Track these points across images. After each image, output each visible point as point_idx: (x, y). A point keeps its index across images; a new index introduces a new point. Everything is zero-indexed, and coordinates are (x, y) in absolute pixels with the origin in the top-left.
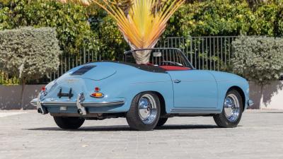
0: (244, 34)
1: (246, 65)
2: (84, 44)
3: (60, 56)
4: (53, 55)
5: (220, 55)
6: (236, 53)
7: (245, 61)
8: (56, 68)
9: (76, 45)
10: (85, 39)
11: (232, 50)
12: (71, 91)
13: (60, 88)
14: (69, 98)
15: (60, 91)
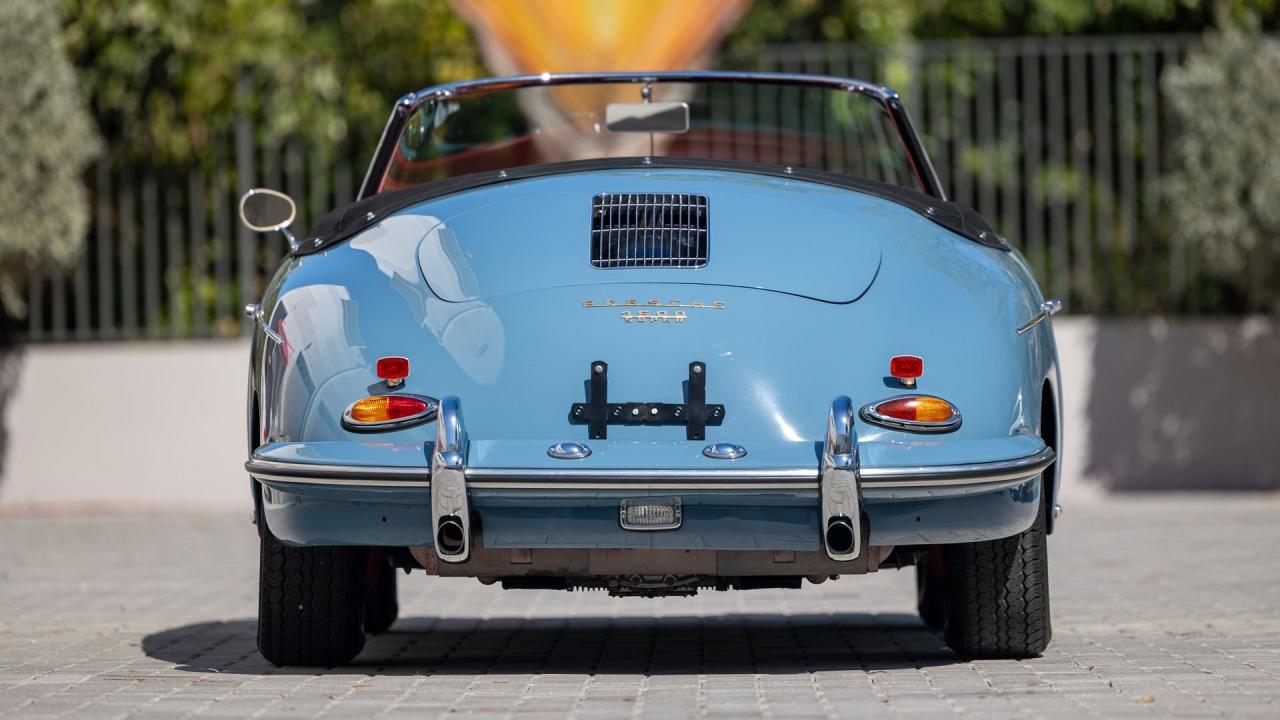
0: (1245, 29)
1: (1255, 221)
2: (244, 98)
3: (89, 176)
4: (43, 168)
5: (1092, 160)
6: (1191, 148)
7: (1245, 196)
8: (67, 248)
9: (194, 104)
10: (248, 69)
11: (1168, 125)
12: (695, 384)
13: (594, 364)
14: (690, 437)
15: (597, 383)
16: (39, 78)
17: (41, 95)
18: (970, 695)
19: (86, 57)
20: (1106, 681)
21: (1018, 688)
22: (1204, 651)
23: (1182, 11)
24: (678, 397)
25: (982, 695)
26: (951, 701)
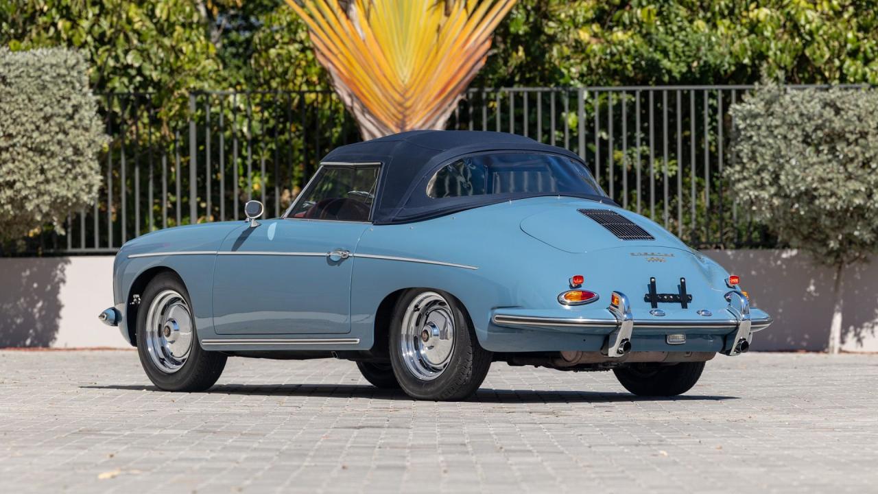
0: (776, 79)
1: (780, 193)
2: (192, 111)
3: (102, 157)
6: (744, 148)
8: (89, 198)
9: (163, 114)
12: (682, 287)
13: (651, 278)
14: (683, 307)
15: (652, 286)
16: (76, 99)
17: (76, 108)
18: (631, 445)
19: (99, 85)
20: (698, 440)
21: (654, 442)
22: (747, 428)
23: (741, 67)
24: (677, 292)
25: (637, 445)
26: (622, 447)
